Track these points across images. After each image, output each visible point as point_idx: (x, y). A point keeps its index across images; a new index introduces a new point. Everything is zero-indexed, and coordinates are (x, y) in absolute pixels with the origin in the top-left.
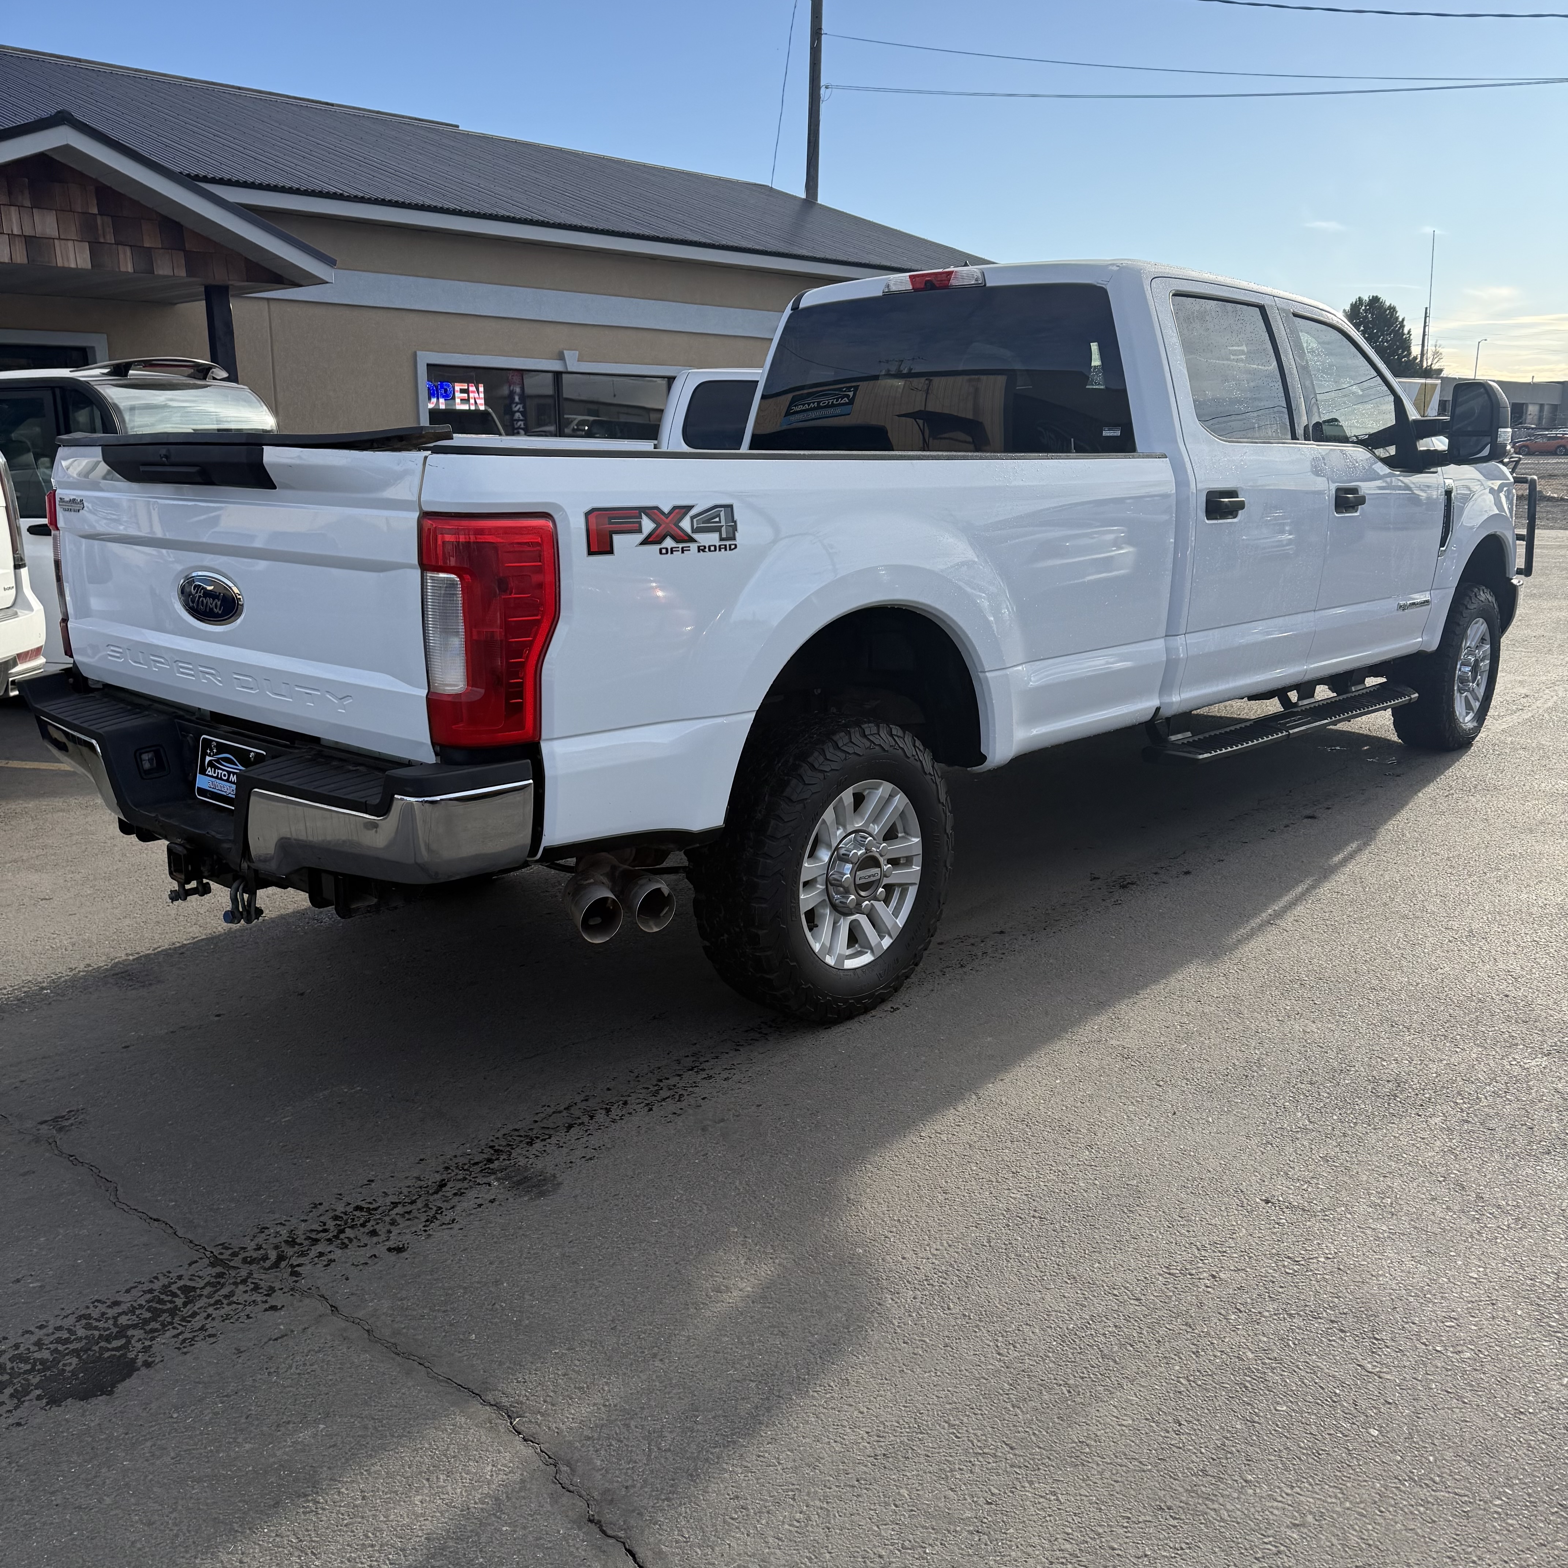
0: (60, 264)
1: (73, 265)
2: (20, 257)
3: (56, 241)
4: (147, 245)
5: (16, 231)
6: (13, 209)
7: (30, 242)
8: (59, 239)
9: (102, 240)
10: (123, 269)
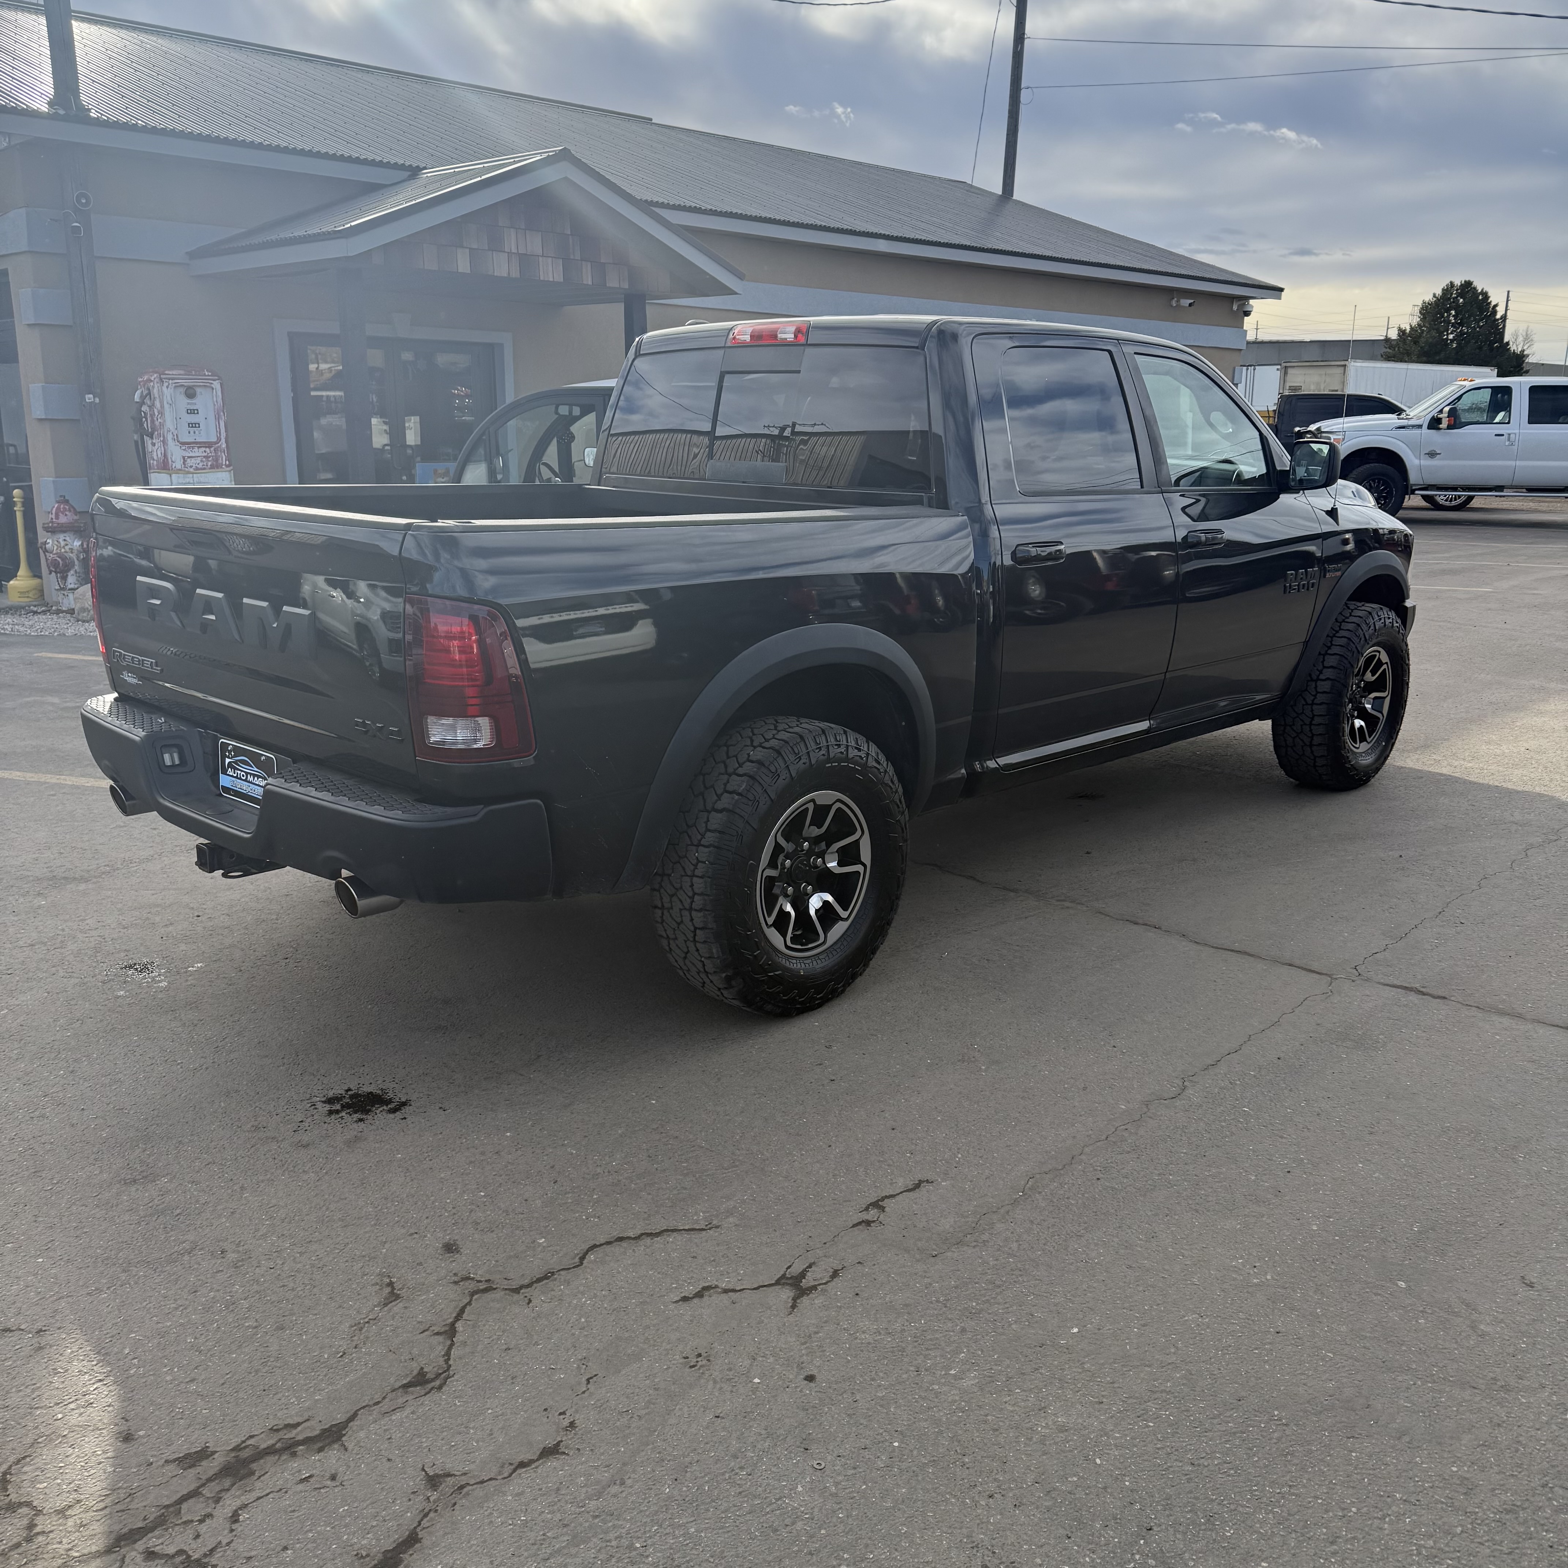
0: (542, 278)
1: (551, 279)
2: (515, 274)
3: (541, 259)
4: (602, 261)
5: (514, 250)
6: (513, 231)
7: (526, 260)
8: (543, 256)
9: (572, 257)
10: (585, 282)
